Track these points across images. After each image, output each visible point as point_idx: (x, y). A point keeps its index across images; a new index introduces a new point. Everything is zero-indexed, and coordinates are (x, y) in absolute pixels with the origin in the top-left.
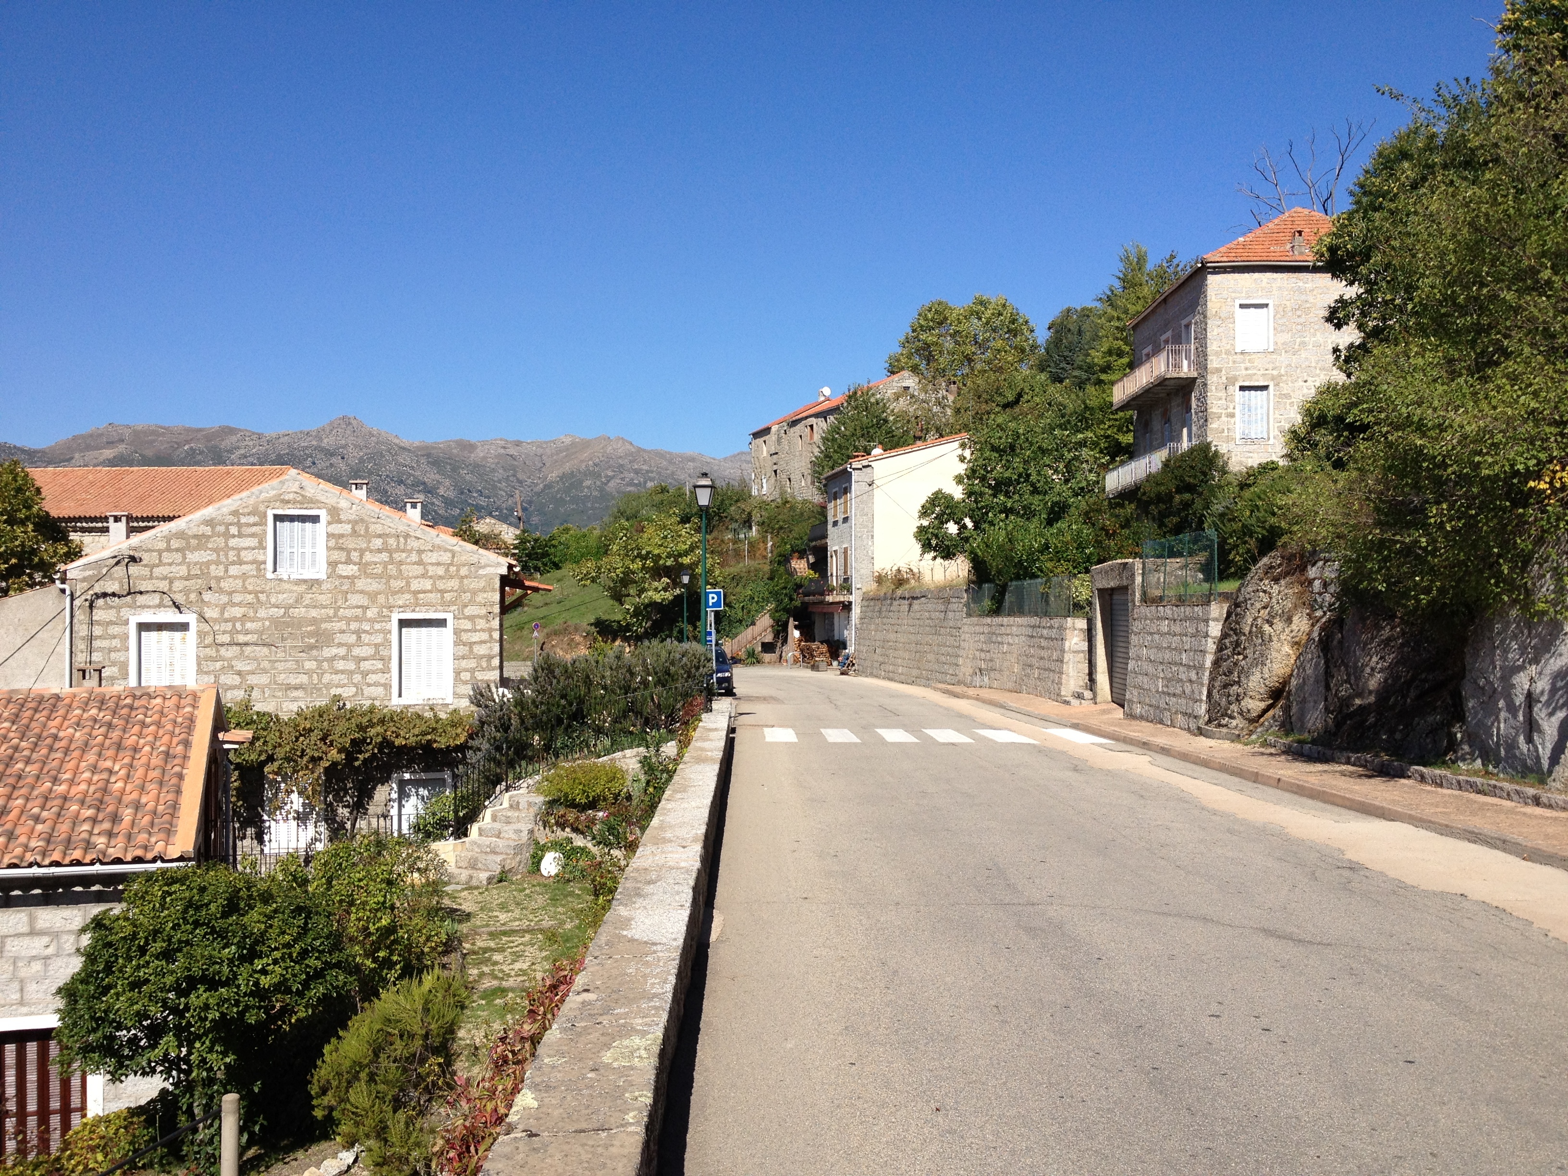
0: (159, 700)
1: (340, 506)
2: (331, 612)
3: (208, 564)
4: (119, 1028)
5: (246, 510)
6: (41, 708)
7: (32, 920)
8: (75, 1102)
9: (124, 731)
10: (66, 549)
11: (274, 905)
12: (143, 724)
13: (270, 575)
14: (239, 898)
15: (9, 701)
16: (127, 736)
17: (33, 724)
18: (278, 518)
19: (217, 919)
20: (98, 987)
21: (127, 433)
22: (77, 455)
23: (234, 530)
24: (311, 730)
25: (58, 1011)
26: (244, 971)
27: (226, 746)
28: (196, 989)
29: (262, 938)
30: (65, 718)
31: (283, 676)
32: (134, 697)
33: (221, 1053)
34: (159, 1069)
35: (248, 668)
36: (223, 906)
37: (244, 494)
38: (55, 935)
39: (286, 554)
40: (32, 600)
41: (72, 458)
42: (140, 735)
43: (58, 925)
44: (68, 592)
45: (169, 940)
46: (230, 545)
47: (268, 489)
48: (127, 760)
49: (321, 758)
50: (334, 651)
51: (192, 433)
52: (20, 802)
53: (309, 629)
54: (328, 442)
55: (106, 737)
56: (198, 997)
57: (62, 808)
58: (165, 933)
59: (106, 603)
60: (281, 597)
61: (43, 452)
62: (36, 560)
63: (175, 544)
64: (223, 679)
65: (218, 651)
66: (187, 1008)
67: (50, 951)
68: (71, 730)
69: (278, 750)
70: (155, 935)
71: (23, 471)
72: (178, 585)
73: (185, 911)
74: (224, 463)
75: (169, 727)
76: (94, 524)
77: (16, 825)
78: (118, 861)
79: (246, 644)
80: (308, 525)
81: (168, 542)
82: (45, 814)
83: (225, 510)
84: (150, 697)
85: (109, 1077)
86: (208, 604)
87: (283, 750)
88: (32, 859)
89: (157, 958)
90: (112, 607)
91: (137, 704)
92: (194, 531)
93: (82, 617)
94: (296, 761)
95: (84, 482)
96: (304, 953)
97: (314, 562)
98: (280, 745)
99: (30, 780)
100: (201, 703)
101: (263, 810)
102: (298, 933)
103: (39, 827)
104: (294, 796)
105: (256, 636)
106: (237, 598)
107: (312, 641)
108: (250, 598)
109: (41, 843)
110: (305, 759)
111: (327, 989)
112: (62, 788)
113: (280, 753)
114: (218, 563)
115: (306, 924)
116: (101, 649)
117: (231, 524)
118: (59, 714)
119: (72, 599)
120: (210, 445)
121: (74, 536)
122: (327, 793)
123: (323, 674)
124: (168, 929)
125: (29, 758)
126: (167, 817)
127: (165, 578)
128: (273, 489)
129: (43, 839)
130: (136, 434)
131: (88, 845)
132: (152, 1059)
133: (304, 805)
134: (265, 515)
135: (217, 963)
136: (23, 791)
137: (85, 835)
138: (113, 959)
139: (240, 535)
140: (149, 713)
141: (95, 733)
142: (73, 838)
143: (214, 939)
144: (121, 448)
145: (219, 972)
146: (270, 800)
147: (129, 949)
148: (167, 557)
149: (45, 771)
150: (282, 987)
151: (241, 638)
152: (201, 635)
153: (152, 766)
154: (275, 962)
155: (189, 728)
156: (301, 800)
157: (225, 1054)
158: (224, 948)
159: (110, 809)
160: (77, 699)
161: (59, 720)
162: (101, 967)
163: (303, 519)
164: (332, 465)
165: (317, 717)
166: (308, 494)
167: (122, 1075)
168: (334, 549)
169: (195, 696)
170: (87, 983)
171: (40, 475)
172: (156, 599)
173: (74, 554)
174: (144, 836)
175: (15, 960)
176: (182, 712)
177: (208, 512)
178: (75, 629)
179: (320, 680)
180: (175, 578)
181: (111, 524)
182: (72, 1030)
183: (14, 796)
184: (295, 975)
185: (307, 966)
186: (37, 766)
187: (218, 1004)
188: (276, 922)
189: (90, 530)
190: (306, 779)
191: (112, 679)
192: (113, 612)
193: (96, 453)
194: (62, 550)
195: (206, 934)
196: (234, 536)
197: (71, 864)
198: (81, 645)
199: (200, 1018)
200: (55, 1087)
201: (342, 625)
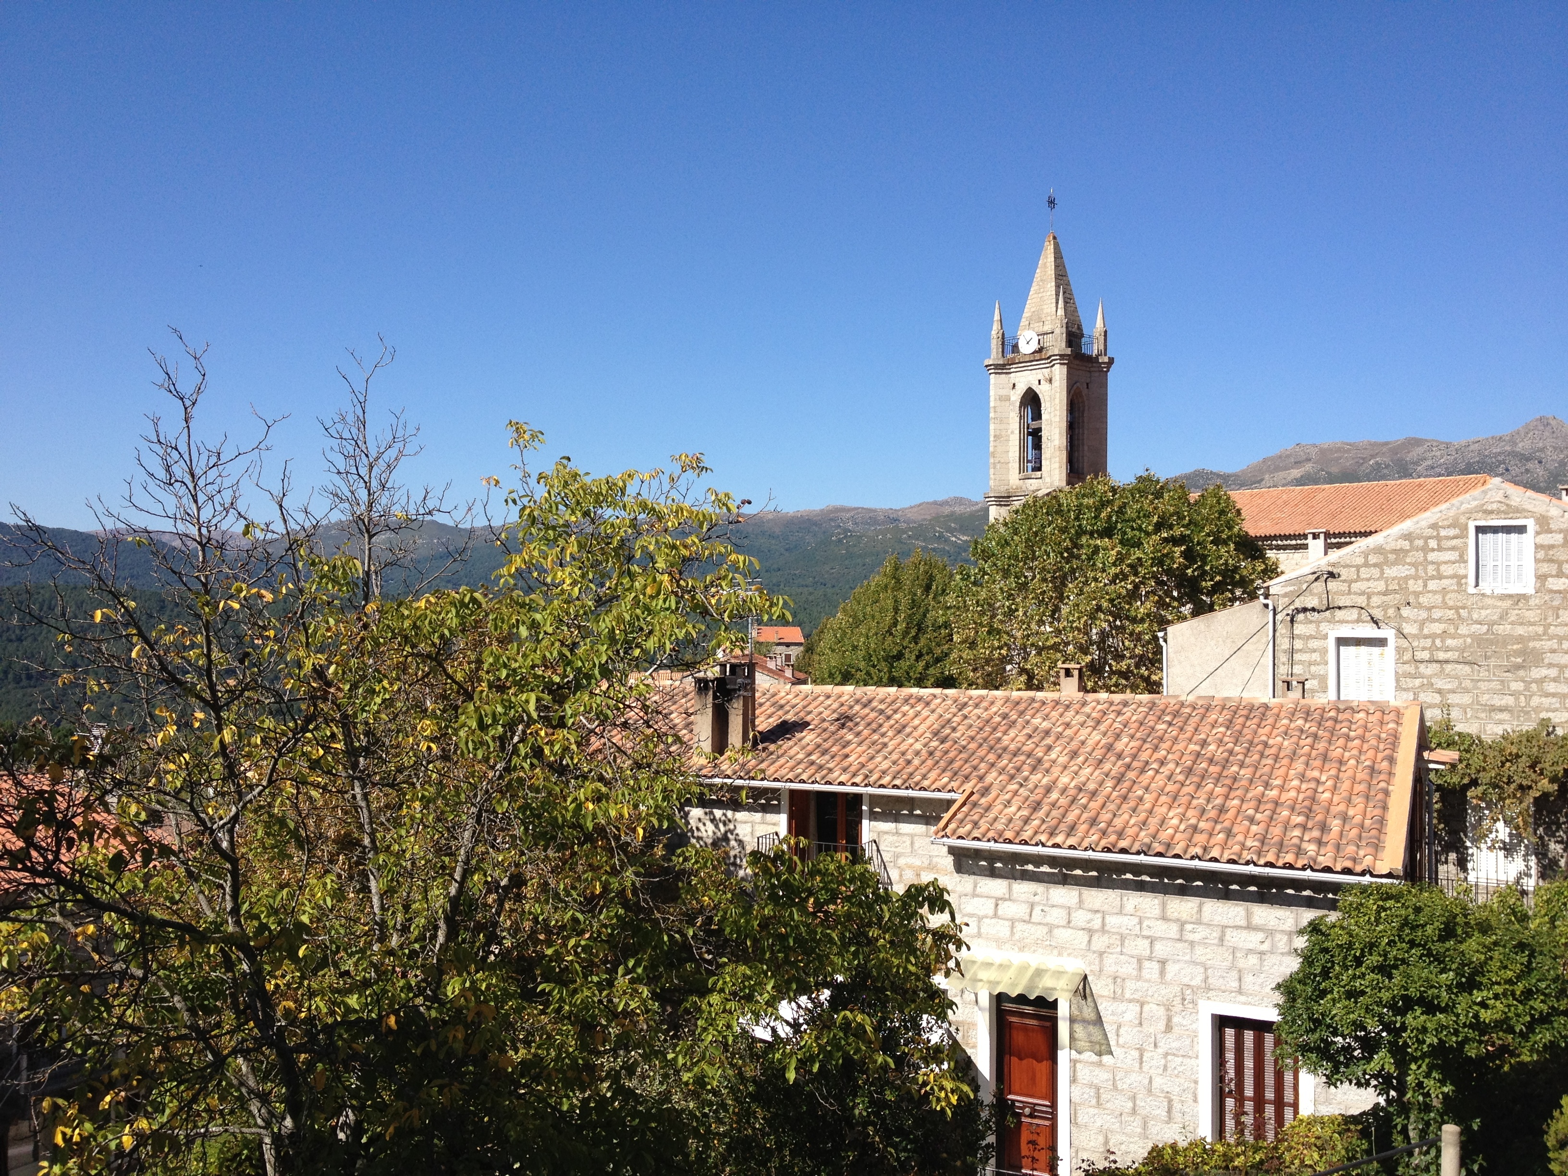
0: (1362, 715)
1: (1550, 514)
2: (1540, 630)
3: (1407, 578)
4: (1335, 1033)
5: (1446, 523)
6: (1251, 716)
7: (1249, 915)
8: (1288, 1096)
9: (1330, 743)
10: (1263, 567)
11: (1494, 937)
12: (1348, 738)
13: (1471, 590)
14: (1456, 924)
15: (1223, 708)
16: (1332, 748)
17: (1246, 731)
18: (1480, 530)
19: (1433, 941)
20: (1315, 990)
21: (1313, 452)
22: (1267, 477)
23: (1433, 544)
24: (1518, 756)
25: (1277, 1005)
26: (1463, 1001)
27: (1431, 766)
28: (1413, 1010)
29: (1479, 970)
30: (1274, 727)
31: (1486, 697)
32: (1338, 710)
33: (1439, 1081)
34: (1374, 1082)
35: (1449, 686)
36: (1440, 930)
37: (1444, 506)
38: (1270, 933)
39: (1489, 568)
40: (1238, 614)
41: (1262, 480)
42: (1345, 749)
43: (1272, 923)
44: (1271, 607)
45: (1385, 955)
46: (1429, 559)
47: (1469, 500)
48: (1333, 772)
49: (1530, 787)
50: (1544, 672)
51: (1376, 448)
52: (1236, 802)
53: (1515, 647)
54: (1522, 446)
55: (1312, 747)
56: (1414, 1018)
57: (1274, 812)
58: (1381, 948)
59: (1306, 617)
60: (1484, 613)
61: (1236, 475)
62: (1238, 577)
63: (1373, 559)
64: (1423, 697)
65: (1417, 668)
66: (1404, 1028)
67: (1265, 947)
68: (1279, 739)
69: (1481, 774)
70: (1371, 949)
71: (1225, 494)
72: (1376, 600)
73: (1401, 928)
74: (1410, 476)
75: (1374, 742)
76: (1289, 542)
77: (1233, 823)
78: (1328, 870)
79: (1447, 662)
80: (1514, 536)
81: (1366, 557)
82: (1258, 816)
83: (1424, 524)
84: (1354, 711)
85: (1324, 1079)
86: (1406, 620)
87: (1489, 775)
88: (1249, 858)
89: (1373, 972)
90: (1311, 622)
91: (1341, 717)
92: (1392, 545)
93: (1284, 631)
94: (1501, 788)
95: (1279, 502)
96: (1528, 994)
97: (1520, 576)
98: (1484, 769)
99: (1244, 783)
100: (1405, 720)
101: (1466, 836)
102: (1522, 971)
103: (1254, 828)
104: (1500, 825)
105: (1457, 654)
106: (1437, 614)
107: (1519, 660)
108: (1451, 614)
109: (1256, 844)
110: (1513, 786)
111: (1555, 1037)
112: (1274, 793)
113: (1484, 778)
114: (1416, 578)
115: (1530, 962)
116: (1301, 662)
117: (1430, 538)
118: (1268, 722)
119: (1275, 614)
120: (1395, 458)
121: (1271, 554)
122: (1537, 825)
123: (1531, 696)
124: (1383, 944)
125: (1243, 762)
126: (1373, 832)
127: (1362, 593)
128: (1475, 499)
129: (1258, 840)
130: (1323, 452)
131: (1299, 851)
132: (1368, 1071)
133: (1510, 835)
134: (1466, 528)
135: (1436, 988)
136: (1239, 793)
137: (1296, 841)
138: (1329, 965)
139: (1440, 549)
140: (1354, 727)
141: (1302, 743)
142: (1285, 842)
143: (1431, 962)
144: (1308, 467)
145: (1438, 997)
146: (1474, 827)
147: (1345, 958)
148: (1364, 573)
149: (1257, 776)
150: (1504, 1025)
151: (1441, 656)
152: (1399, 650)
153: (1358, 779)
154: (1496, 997)
155: (1393, 744)
156: (1508, 830)
157: (1443, 1082)
158: (1441, 973)
159: (1319, 817)
160: (1284, 709)
161: (1268, 728)
162: (1319, 971)
163: (1508, 530)
164: (1527, 471)
165: (1524, 742)
166: (1513, 503)
167: (1337, 1080)
168: (1543, 561)
169: (1398, 713)
170: (1305, 984)
171: (1239, 497)
172: (1354, 614)
173: (1271, 571)
174: (1352, 848)
175: (1234, 950)
176: (1385, 728)
177: (1407, 525)
178: (1277, 642)
179: (1528, 703)
180: (1374, 593)
181: (1310, 541)
182: (1291, 1027)
183: (1231, 796)
184: (1518, 1015)
185: (1532, 1008)
186: (1250, 770)
187: (1436, 1029)
188: (1496, 954)
189: (1285, 548)
190: (1514, 809)
191: (1313, 691)
192: (1313, 626)
193: (1282, 474)
194: (1260, 567)
195: (1422, 955)
196: (1433, 550)
197: (1284, 867)
198: (1282, 658)
199: (1418, 1040)
200: (1269, 1078)
201: (1553, 644)
